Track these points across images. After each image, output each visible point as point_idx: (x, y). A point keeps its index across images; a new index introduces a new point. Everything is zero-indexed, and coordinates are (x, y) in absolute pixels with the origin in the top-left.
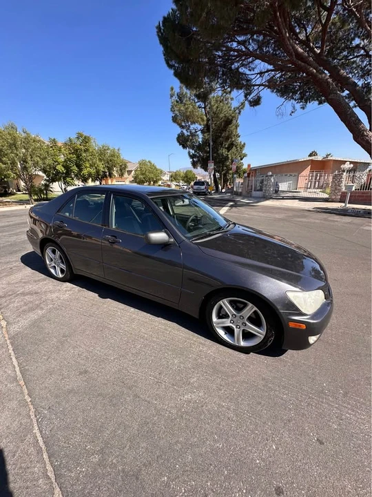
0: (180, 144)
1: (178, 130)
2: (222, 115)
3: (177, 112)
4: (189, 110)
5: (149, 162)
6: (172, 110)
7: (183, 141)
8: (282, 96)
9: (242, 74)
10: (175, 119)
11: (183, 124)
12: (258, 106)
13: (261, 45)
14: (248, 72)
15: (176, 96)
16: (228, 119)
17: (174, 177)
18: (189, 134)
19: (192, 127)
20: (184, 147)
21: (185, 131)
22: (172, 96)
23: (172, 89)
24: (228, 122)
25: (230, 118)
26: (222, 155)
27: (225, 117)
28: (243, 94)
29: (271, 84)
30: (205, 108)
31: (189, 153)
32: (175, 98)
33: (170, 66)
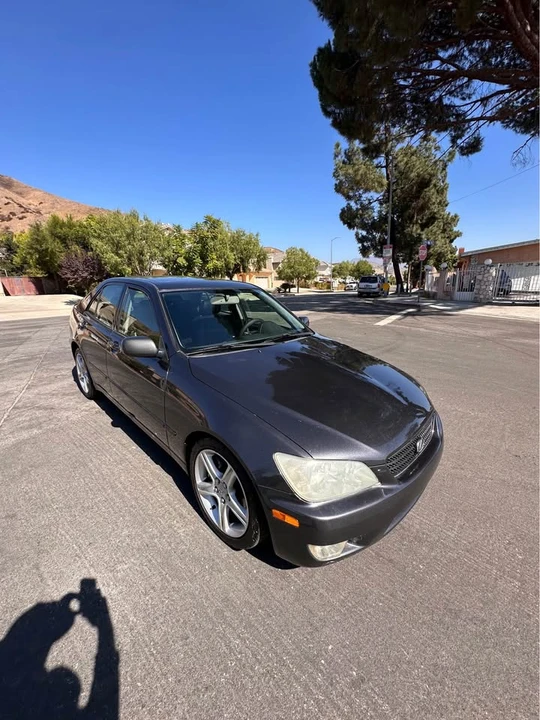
0: (344, 223)
1: (342, 203)
2: (412, 175)
3: (342, 178)
4: (360, 172)
5: (301, 250)
6: (336, 175)
7: (349, 218)
8: (526, 131)
9: (449, 107)
10: (339, 189)
11: (351, 194)
12: (476, 153)
13: (484, 56)
14: (457, 101)
15: (343, 154)
16: (423, 178)
17: (338, 271)
18: (359, 207)
19: (365, 196)
20: (351, 226)
21: (352, 204)
22: (336, 156)
23: (338, 145)
24: (424, 183)
25: (427, 177)
26: (411, 235)
27: (418, 176)
28: (448, 138)
29: (504, 116)
30: (386, 167)
31: (357, 235)
32: (342, 158)
33: (327, 114)
